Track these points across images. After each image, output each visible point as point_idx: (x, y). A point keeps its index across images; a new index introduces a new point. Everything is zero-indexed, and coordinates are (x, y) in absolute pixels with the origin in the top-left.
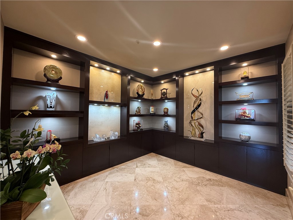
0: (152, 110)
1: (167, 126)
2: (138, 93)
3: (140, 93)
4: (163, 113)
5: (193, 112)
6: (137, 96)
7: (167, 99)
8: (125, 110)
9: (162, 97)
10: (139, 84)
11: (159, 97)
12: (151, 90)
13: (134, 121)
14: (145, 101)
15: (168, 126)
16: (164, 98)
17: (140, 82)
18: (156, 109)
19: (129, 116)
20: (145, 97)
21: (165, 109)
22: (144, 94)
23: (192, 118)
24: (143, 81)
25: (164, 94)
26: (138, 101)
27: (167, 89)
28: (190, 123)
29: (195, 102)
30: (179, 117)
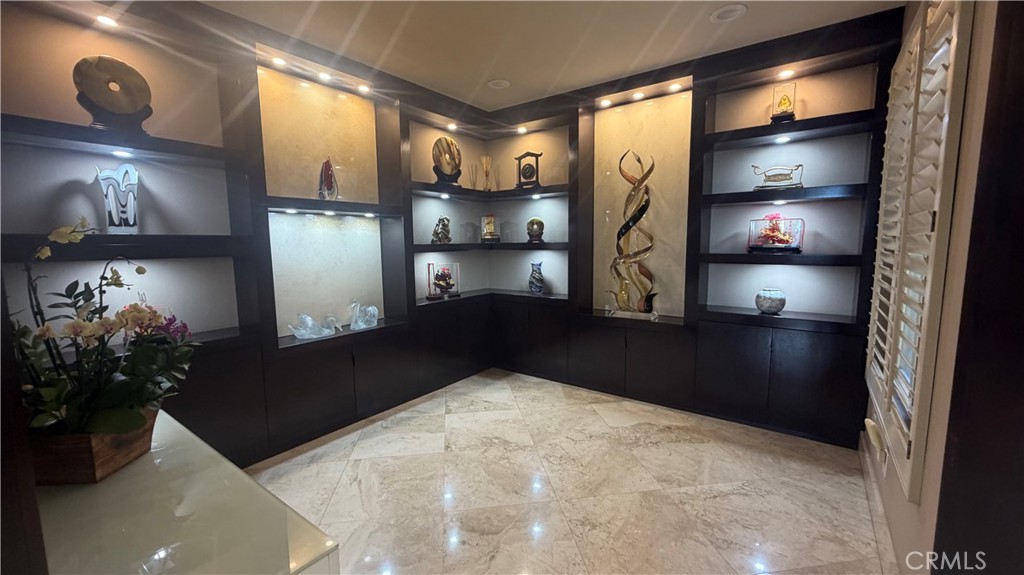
0: (487, 229)
1: (539, 282)
2: (437, 169)
3: (447, 170)
4: (525, 238)
5: (625, 230)
6: (434, 179)
7: (538, 188)
8: (397, 231)
9: (520, 185)
10: (439, 135)
11: (510, 181)
12: (484, 160)
13: (429, 266)
14: (463, 197)
15: (541, 280)
16: (529, 184)
17: (444, 130)
18: (502, 226)
19: (413, 249)
20: (463, 182)
21: (532, 223)
22: (459, 173)
23: (620, 250)
24: (452, 127)
25: (529, 172)
26: (438, 198)
27: (537, 156)
28: (614, 266)
29: (629, 199)
30: (578, 249)
